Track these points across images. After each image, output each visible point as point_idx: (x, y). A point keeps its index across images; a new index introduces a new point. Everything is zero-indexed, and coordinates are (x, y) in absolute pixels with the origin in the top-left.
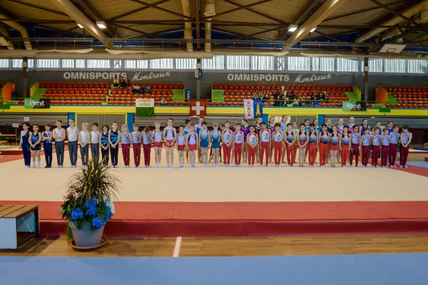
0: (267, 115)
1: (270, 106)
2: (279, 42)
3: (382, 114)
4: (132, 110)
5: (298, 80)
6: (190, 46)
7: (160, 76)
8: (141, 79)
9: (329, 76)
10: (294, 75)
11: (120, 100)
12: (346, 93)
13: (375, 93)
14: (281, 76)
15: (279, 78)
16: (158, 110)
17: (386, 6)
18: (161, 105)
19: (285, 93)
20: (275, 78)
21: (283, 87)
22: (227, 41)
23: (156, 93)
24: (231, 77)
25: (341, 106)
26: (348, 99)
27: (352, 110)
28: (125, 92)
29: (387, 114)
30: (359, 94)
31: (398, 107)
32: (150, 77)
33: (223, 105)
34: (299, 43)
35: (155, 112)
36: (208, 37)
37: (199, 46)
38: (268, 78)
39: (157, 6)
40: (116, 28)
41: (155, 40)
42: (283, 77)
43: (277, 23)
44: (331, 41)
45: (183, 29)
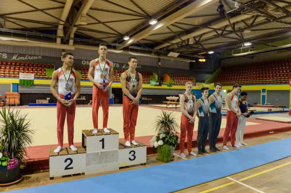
2: (117, 45)
3: (169, 88)
4: (17, 81)
5: (124, 67)
6: (59, 40)
7: (34, 58)
8: (18, 59)
9: (140, 66)
10: (121, 64)
11: (4, 73)
12: (150, 76)
13: (163, 77)
16: (37, 82)
17: (175, 33)
18: (38, 78)
19: (118, 74)
21: (117, 71)
22: (84, 40)
23: (33, 70)
24: (84, 62)
25: (149, 83)
26: (151, 79)
27: (155, 85)
28: (8, 68)
29: (171, 88)
30: (156, 77)
31: (175, 84)
32: (26, 58)
34: (128, 46)
35: (35, 83)
36: (72, 36)
37: (65, 41)
39: (44, 11)
40: (5, 21)
41: (34, 33)
43: (116, 33)
44: (144, 47)
45: (56, 29)
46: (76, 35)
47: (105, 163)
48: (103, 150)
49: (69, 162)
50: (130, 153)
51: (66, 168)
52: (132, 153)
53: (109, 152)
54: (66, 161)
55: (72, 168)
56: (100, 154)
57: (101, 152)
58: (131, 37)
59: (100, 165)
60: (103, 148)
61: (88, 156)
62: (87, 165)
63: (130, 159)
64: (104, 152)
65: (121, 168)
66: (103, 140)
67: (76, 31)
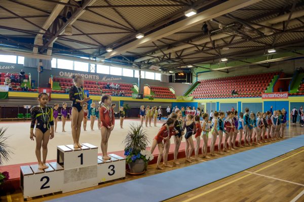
0: (91, 100)
1: (92, 94)
5: (104, 79)
6: (35, 50)
7: (6, 68)
10: (101, 76)
12: (131, 89)
14: (94, 76)
15: (93, 77)
16: (11, 94)
19: (99, 86)
20: (90, 76)
21: (96, 83)
24: (62, 74)
25: (131, 96)
26: (133, 92)
27: (137, 98)
29: (152, 101)
30: (138, 90)
33: (61, 93)
35: (9, 95)
38: (87, 76)
42: (95, 77)
44: (125, 59)
45: (33, 37)
46: (55, 45)
47: (84, 179)
48: (82, 166)
49: (45, 180)
50: (109, 168)
51: (42, 188)
52: (112, 168)
53: (88, 168)
54: (42, 180)
55: (49, 187)
56: (78, 170)
57: (80, 169)
58: (114, 49)
59: (79, 182)
60: (82, 163)
61: (65, 173)
62: (65, 182)
63: (109, 174)
64: (83, 168)
65: (99, 184)
66: (81, 156)
67: (56, 41)
